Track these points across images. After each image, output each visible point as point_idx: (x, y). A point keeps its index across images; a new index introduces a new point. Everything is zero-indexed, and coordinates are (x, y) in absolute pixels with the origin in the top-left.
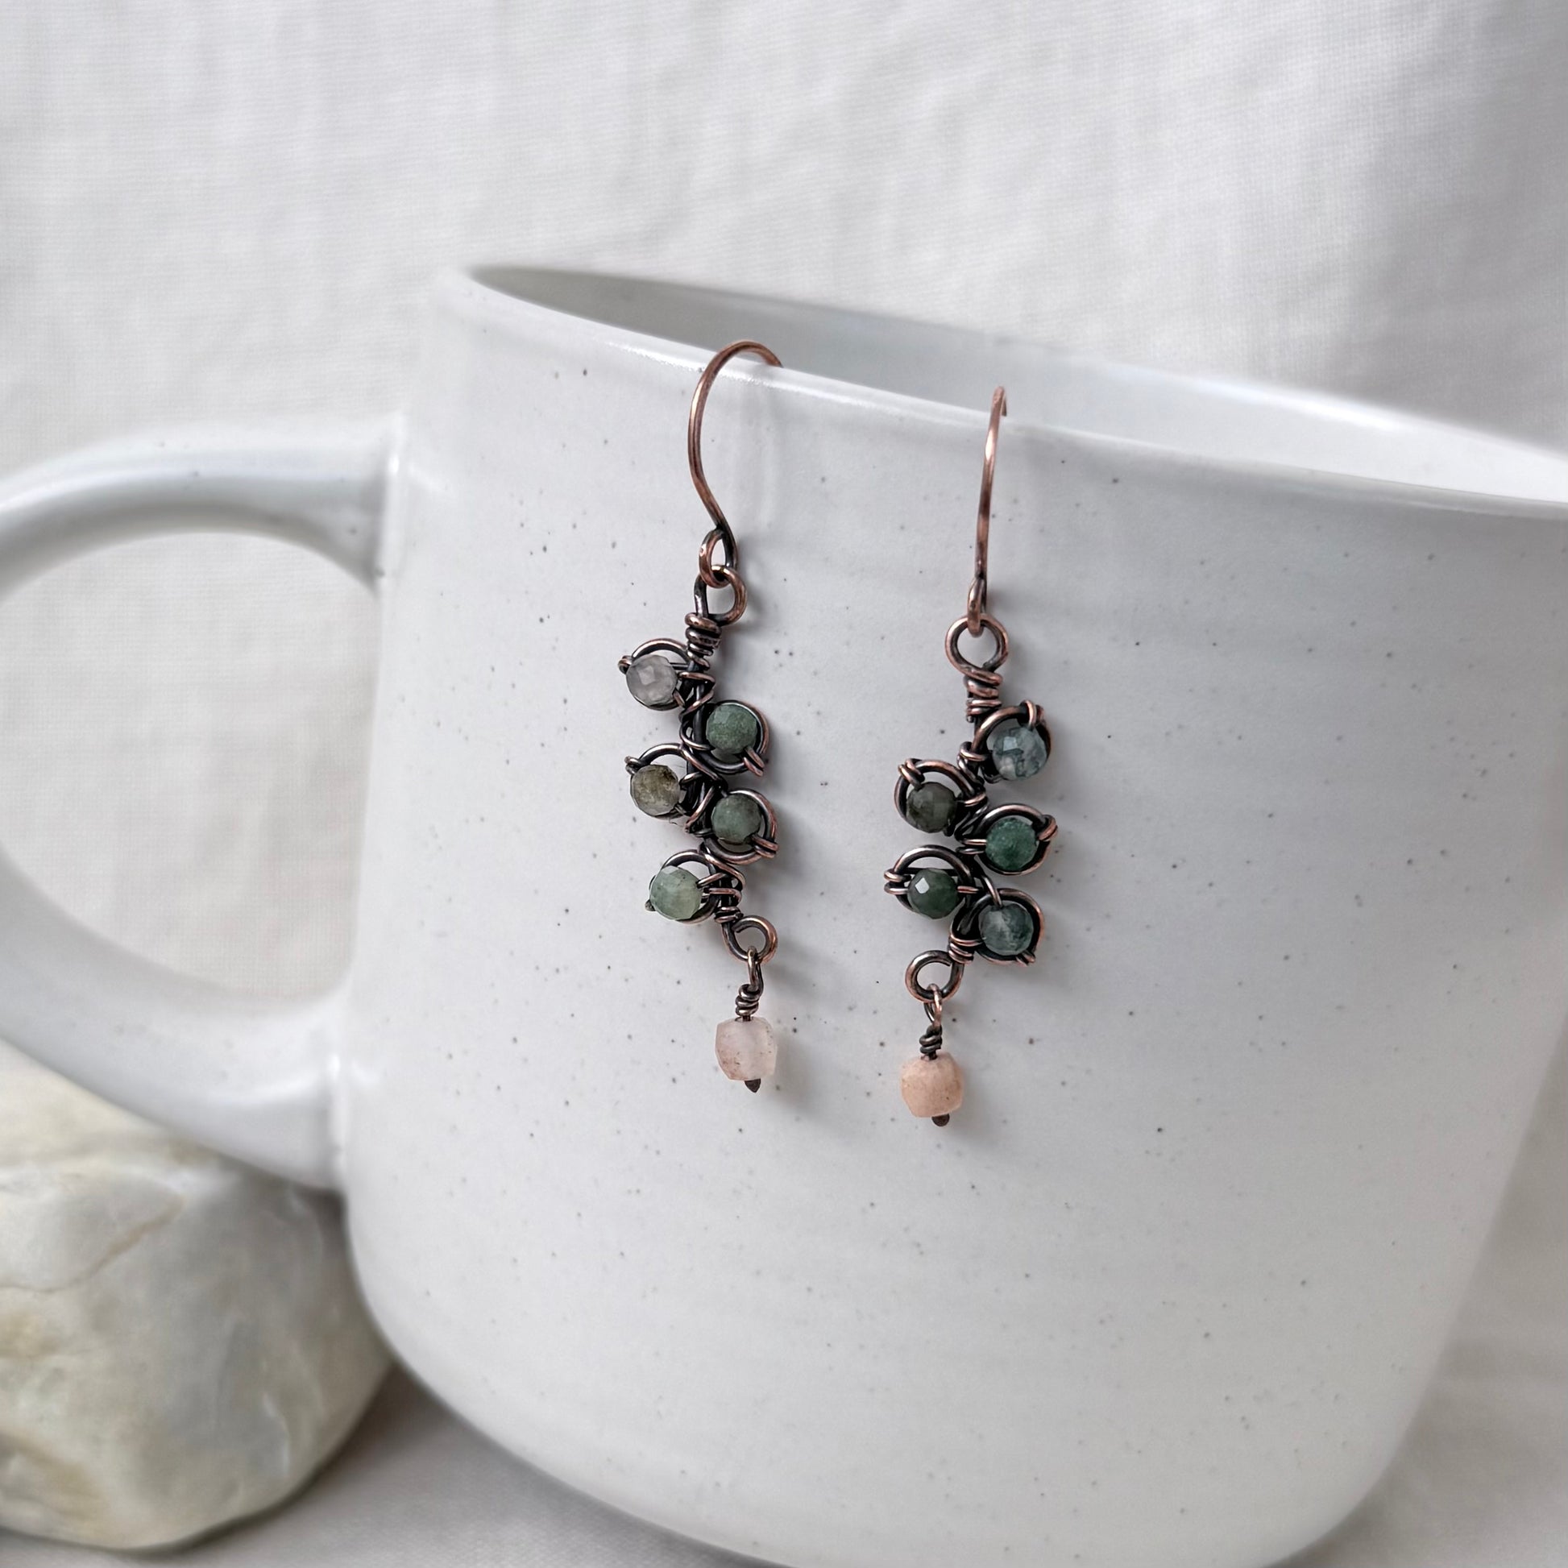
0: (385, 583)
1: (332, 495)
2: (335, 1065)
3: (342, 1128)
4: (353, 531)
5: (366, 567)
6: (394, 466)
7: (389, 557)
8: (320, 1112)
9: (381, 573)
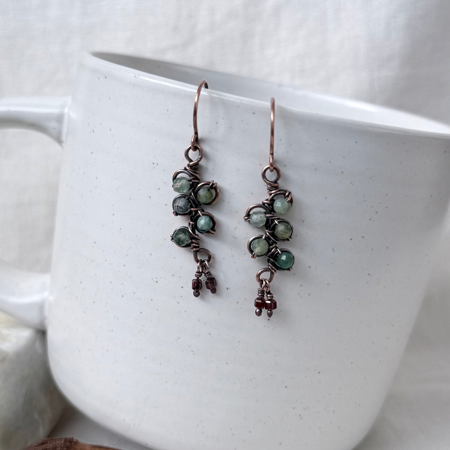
4: (55, 129)
8: (42, 306)
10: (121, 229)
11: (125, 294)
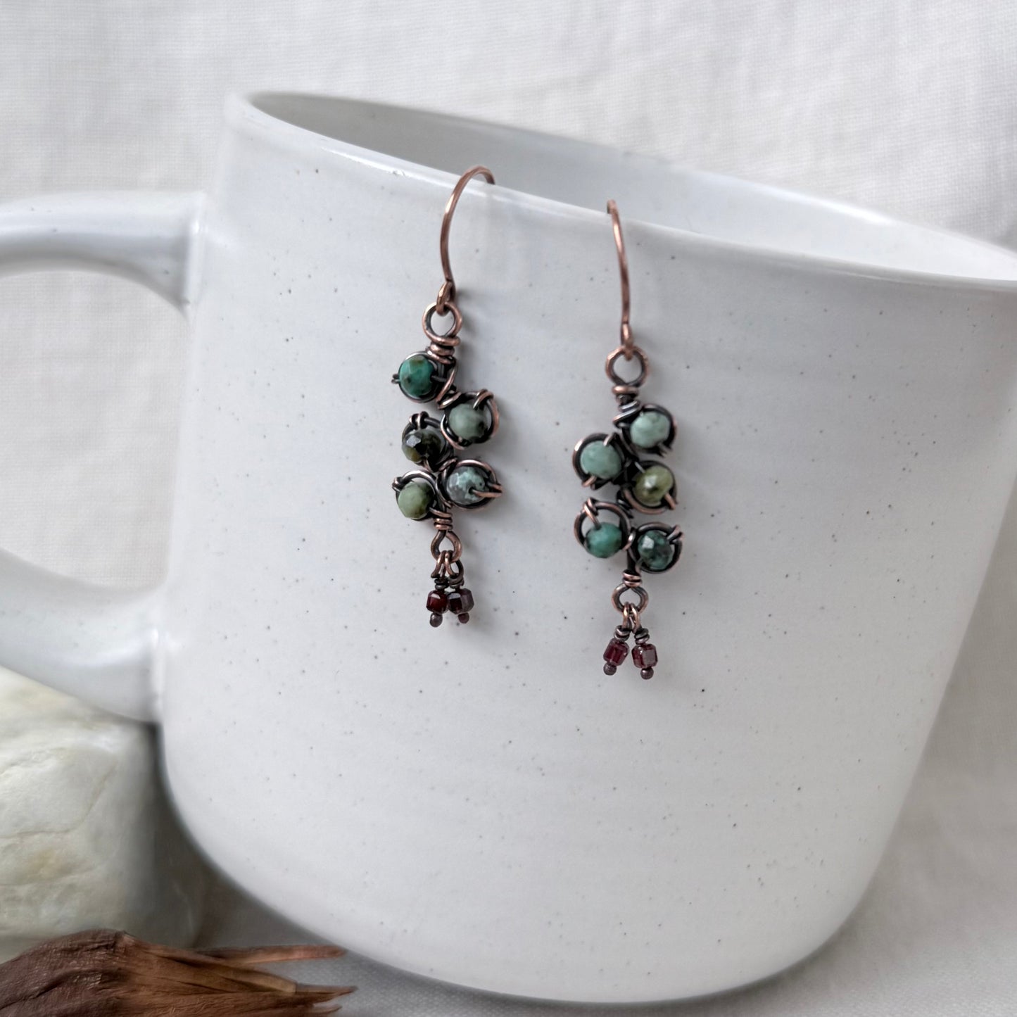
0: (189, 308)
1: (152, 248)
2: (155, 635)
3: (159, 682)
4: (166, 273)
5: (177, 296)
6: (196, 228)
7: (192, 289)
8: (143, 669)
9: (187, 302)
10: (368, 510)
11: (382, 652)
